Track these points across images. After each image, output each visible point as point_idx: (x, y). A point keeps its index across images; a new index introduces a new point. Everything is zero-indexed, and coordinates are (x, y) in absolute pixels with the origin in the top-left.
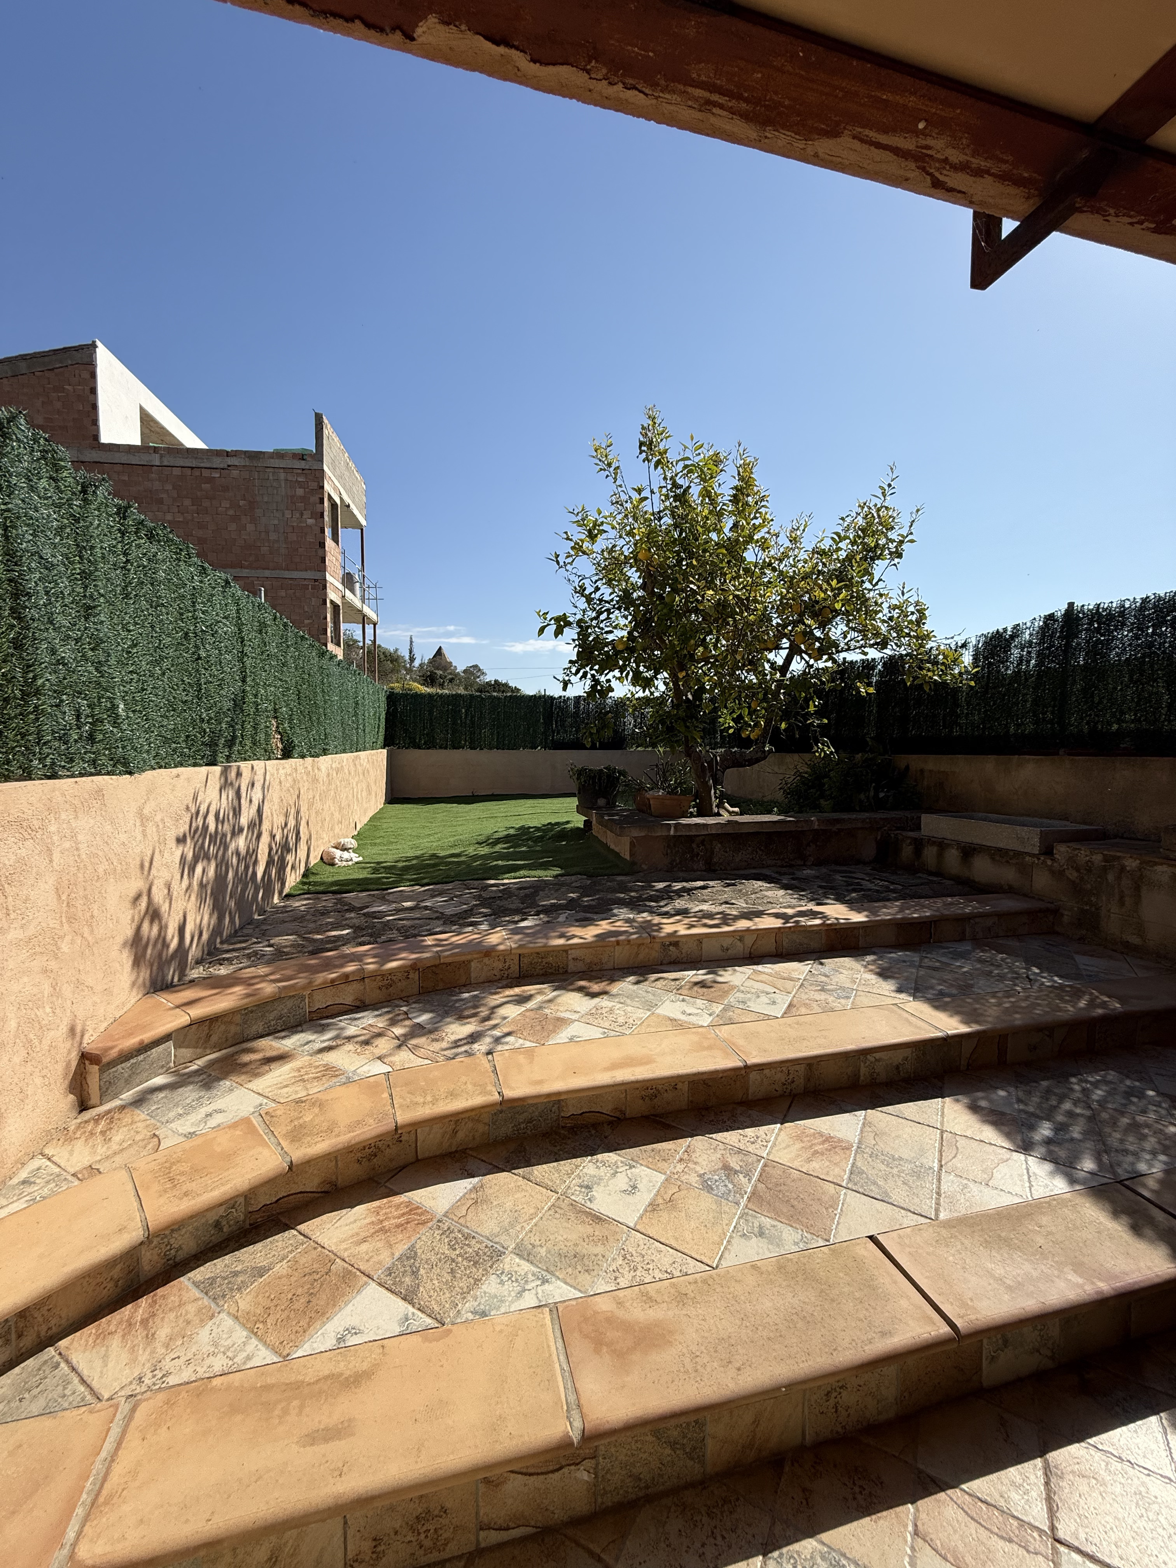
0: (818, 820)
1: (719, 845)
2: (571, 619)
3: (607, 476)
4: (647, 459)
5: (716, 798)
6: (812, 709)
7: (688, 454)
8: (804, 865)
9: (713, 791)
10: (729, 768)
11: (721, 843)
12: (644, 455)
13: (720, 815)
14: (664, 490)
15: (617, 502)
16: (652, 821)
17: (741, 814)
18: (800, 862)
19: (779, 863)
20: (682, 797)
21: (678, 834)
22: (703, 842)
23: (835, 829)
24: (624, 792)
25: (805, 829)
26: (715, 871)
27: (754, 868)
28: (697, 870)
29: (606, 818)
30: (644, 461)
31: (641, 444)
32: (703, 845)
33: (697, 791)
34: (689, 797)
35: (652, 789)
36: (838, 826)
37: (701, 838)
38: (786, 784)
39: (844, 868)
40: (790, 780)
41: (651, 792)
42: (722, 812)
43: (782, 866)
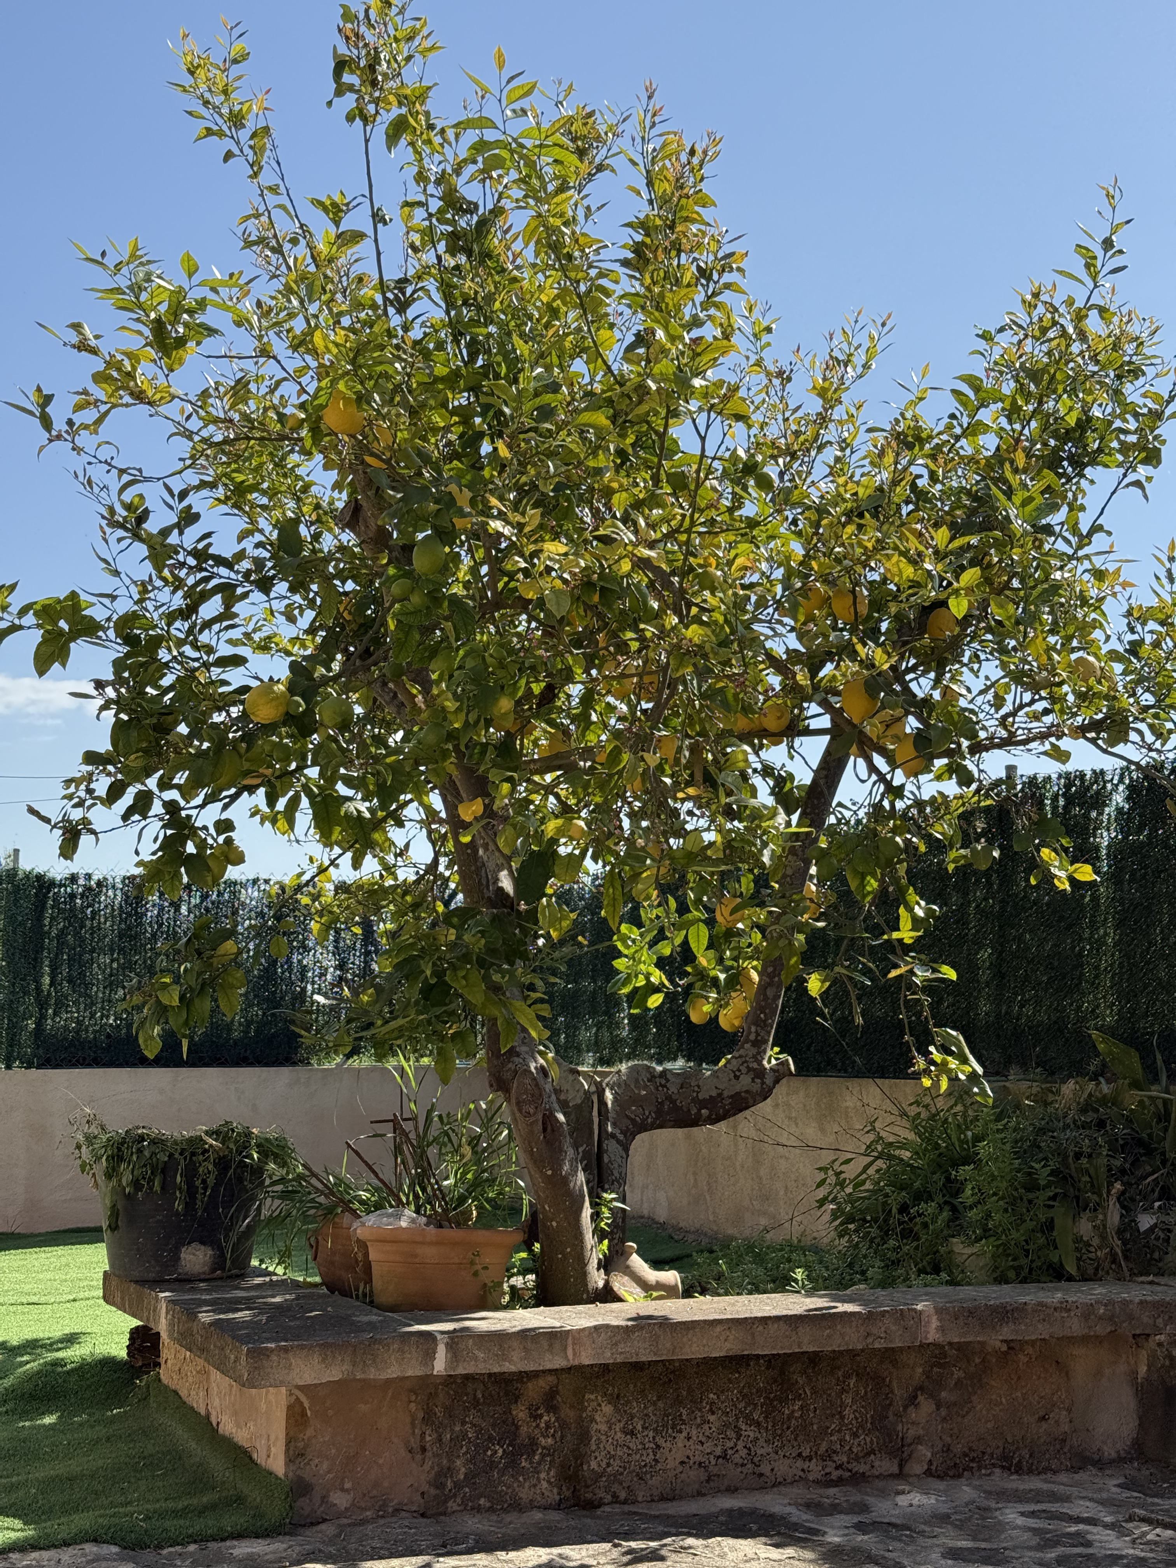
0: (939, 1311)
1: (608, 1409)
2: (98, 613)
3: (229, 156)
4: (359, 115)
5: (601, 1235)
6: (906, 934)
7: (491, 111)
8: (901, 1475)
9: (587, 1212)
10: (643, 1127)
11: (615, 1399)
12: (349, 101)
13: (615, 1298)
14: (420, 214)
15: (261, 241)
16: (371, 1326)
17: (688, 1293)
18: (886, 1465)
19: (815, 1469)
20: (482, 1235)
21: (461, 1370)
22: (550, 1400)
23: (995, 1339)
24: (277, 1221)
25: (898, 1344)
26: (592, 1506)
27: (732, 1490)
28: (532, 1506)
29: (206, 1317)
30: (350, 118)
31: (341, 65)
32: (552, 1408)
33: (534, 1215)
34: (510, 1234)
35: (378, 1206)
36: (1007, 1332)
37: (543, 1383)
38: (841, 1184)
39: (1034, 1483)
40: (851, 1171)
41: (371, 1220)
42: (621, 1284)
43: (828, 1482)
